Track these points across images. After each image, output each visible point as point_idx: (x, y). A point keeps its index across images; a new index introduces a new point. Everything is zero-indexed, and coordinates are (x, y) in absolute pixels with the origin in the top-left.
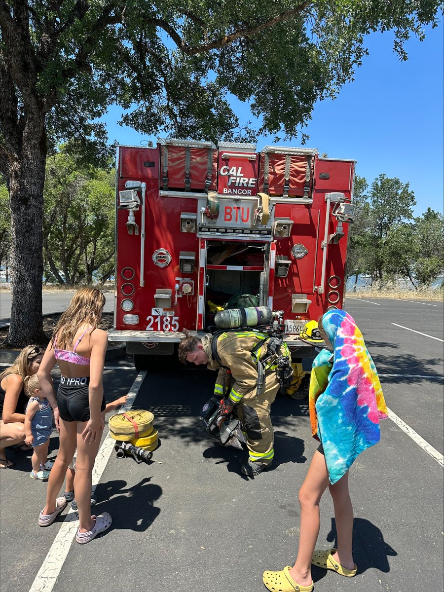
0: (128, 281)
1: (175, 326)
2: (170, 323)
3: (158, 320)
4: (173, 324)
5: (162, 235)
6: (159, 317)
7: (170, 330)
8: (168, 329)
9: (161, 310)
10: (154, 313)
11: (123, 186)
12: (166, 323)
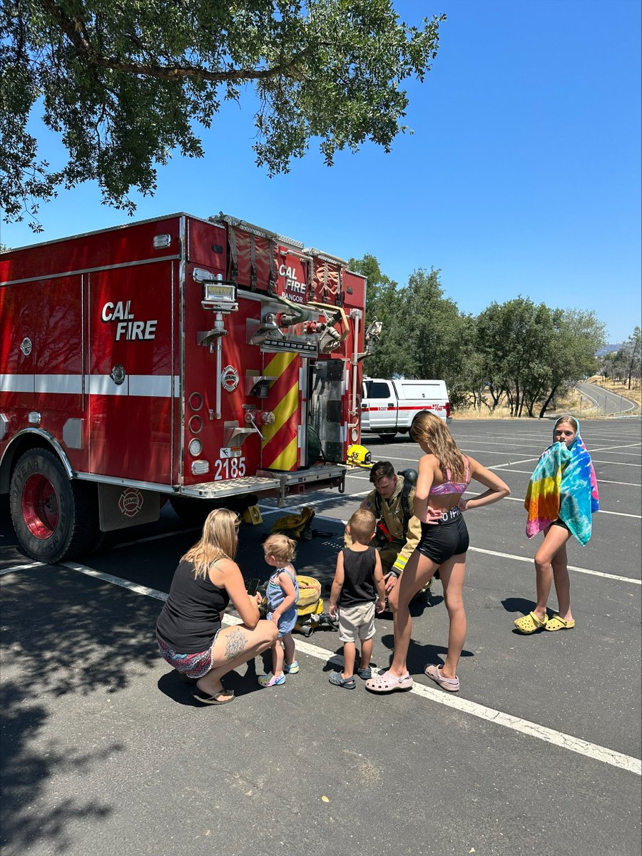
0: (197, 413)
1: (241, 470)
2: (238, 466)
3: (226, 464)
4: (240, 467)
5: (229, 348)
6: (227, 460)
7: (238, 476)
8: (235, 476)
9: (229, 450)
10: (222, 455)
11: (190, 274)
12: (234, 467)
